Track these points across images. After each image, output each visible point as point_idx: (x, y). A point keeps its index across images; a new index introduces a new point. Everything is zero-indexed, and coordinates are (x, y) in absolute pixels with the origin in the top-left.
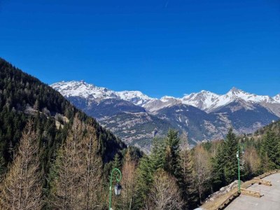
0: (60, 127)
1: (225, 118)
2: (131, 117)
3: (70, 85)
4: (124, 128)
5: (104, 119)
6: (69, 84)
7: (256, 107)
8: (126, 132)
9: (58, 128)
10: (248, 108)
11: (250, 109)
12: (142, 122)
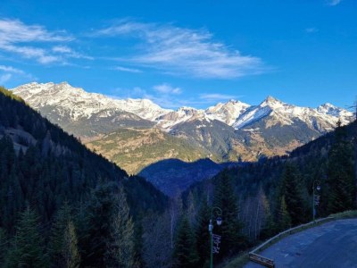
0: (21, 151)
1: (257, 135)
2: (135, 135)
3: (46, 89)
4: (127, 151)
5: (98, 138)
6: (45, 87)
7: (294, 121)
8: (129, 155)
9: (17, 153)
10: (285, 123)
11: (288, 124)
12: (151, 142)
